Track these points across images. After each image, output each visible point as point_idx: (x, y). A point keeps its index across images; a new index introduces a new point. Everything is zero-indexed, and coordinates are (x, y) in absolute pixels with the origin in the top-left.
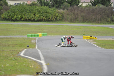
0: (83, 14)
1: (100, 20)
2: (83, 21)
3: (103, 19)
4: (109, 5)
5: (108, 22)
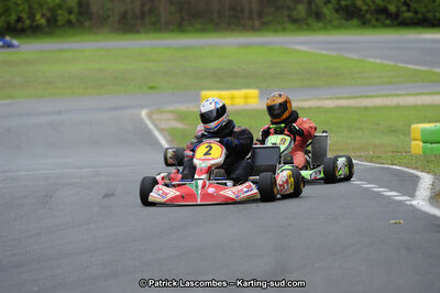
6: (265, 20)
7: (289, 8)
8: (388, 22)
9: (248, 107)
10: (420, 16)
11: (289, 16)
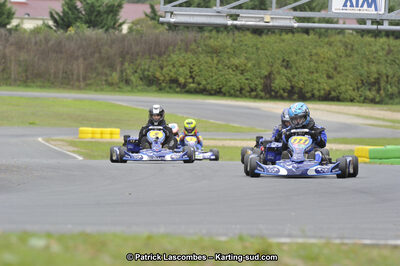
0: (23, 56)
1: (85, 79)
2: (25, 82)
3: (94, 75)
4: (114, 28)
5: (111, 84)
6: (89, 82)
7: (106, 75)
8: (178, 89)
9: (113, 140)
10: (201, 86)
11: (106, 81)
